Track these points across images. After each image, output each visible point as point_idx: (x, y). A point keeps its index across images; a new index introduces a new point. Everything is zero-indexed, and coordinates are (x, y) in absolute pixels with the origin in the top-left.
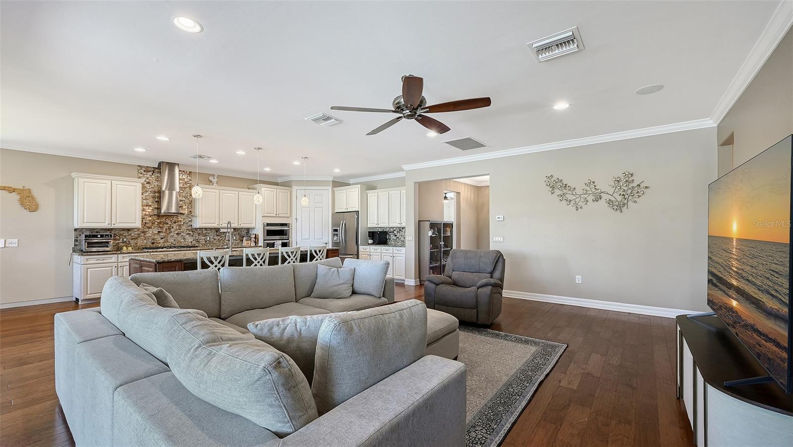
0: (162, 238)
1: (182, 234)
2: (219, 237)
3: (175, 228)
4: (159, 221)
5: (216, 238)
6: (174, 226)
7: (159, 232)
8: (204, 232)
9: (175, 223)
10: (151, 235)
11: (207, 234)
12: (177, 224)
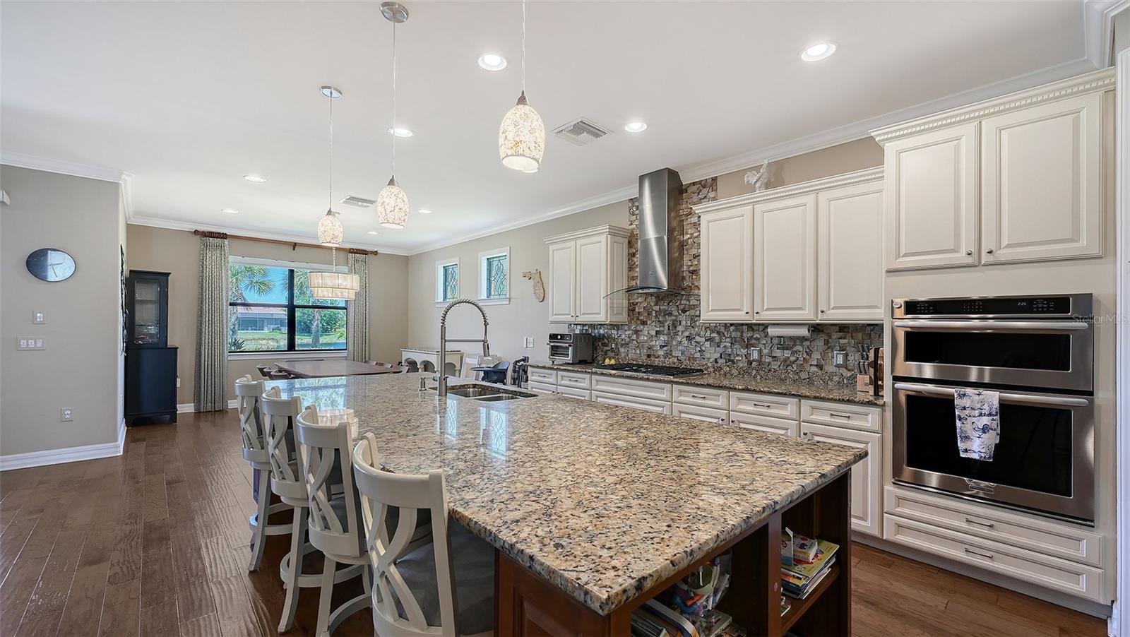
0: (662, 347)
1: (698, 339)
2: (787, 353)
3: (683, 323)
4: (657, 308)
5: (778, 353)
6: (683, 317)
7: (657, 332)
8: (747, 335)
9: (684, 311)
10: (646, 338)
11: (753, 341)
12: (688, 313)
